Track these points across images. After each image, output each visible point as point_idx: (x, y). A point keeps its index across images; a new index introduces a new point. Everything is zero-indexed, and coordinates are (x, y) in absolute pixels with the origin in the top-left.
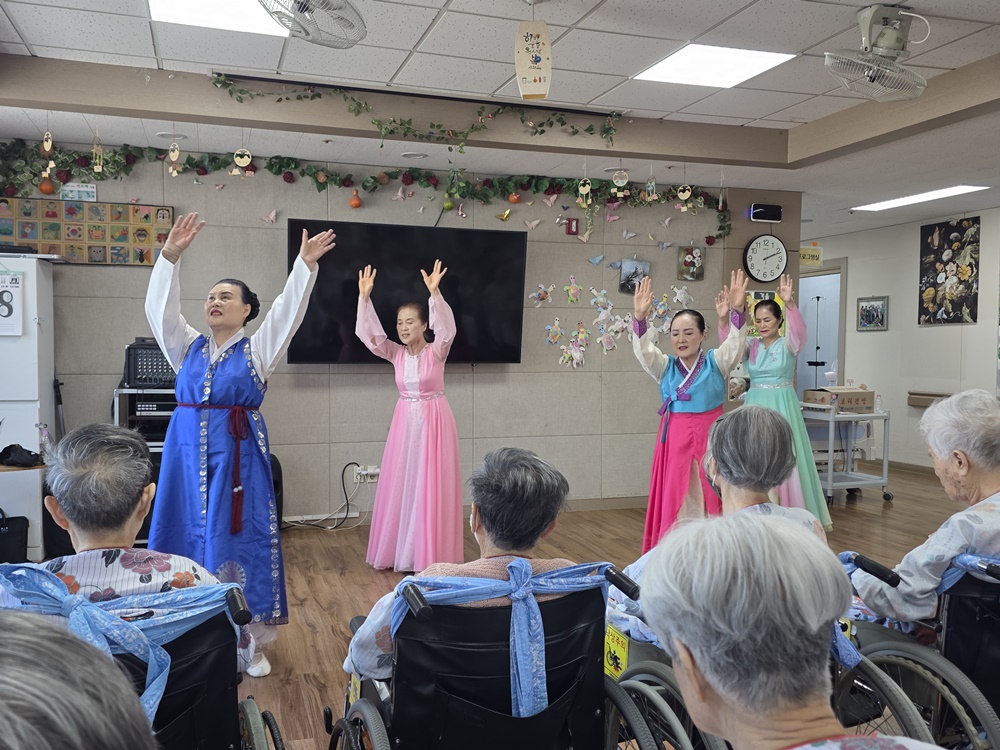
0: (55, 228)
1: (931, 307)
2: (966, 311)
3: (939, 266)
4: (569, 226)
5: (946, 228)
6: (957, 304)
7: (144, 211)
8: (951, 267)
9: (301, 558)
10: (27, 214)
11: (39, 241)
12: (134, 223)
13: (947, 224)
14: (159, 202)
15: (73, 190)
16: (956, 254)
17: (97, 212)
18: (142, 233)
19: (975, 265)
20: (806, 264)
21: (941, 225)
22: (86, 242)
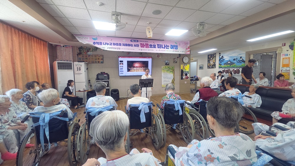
0: (87, 58)
1: (209, 66)
2: (214, 66)
3: (210, 60)
4: (158, 56)
5: (211, 55)
6: (213, 66)
7: (99, 56)
8: (212, 60)
9: (121, 103)
10: (83, 57)
11: (85, 60)
12: (97, 58)
13: (211, 54)
14: (101, 54)
15: (89, 53)
16: (213, 58)
17: (92, 56)
18: (99, 59)
19: (215, 60)
20: (191, 61)
21: (210, 55)
22: (91, 60)
